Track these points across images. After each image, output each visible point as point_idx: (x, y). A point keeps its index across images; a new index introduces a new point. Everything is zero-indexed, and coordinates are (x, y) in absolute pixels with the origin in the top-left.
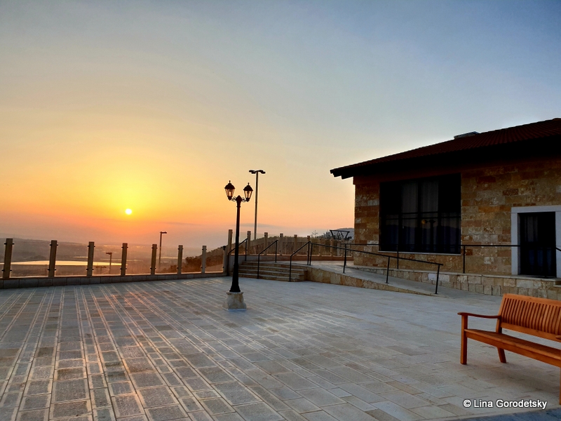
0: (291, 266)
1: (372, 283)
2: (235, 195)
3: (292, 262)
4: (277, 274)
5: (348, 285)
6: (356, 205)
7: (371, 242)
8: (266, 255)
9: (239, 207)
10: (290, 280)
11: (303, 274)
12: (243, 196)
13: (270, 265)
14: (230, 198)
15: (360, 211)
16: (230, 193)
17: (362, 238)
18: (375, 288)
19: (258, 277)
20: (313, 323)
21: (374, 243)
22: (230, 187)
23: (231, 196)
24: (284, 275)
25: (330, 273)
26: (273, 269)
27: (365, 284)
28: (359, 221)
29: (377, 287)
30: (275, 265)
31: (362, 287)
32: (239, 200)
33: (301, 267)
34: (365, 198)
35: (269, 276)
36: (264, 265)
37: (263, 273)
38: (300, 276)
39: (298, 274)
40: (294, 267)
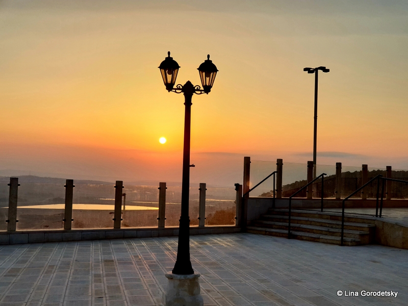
0: (343, 218)
3: (346, 211)
4: (321, 232)
8: (310, 199)
9: (188, 104)
10: (343, 243)
11: (366, 232)
13: (313, 216)
14: (169, 87)
16: (169, 77)
19: (290, 237)
22: (169, 66)
23: (172, 84)
24: (333, 234)
26: (316, 224)
30: (321, 216)
32: (188, 90)
33: (363, 220)
35: (307, 234)
36: (299, 215)
37: (299, 229)
38: (362, 236)
39: (358, 233)
40: (350, 219)
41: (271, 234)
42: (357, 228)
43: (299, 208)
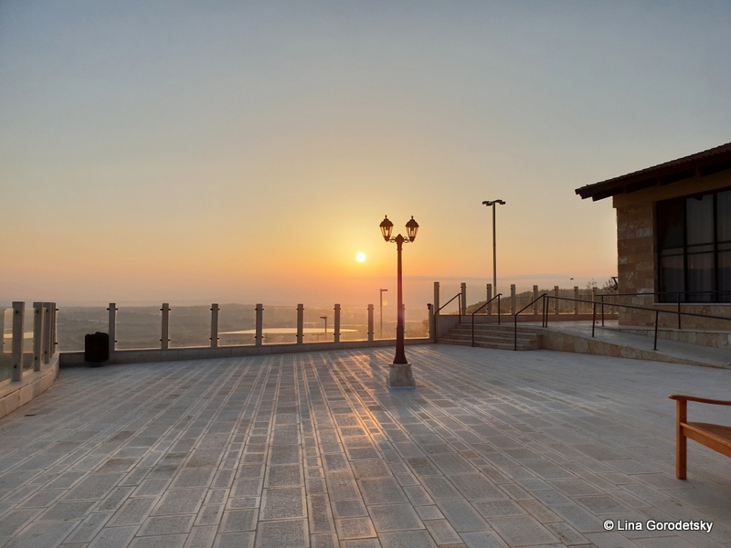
0: (516, 329)
1: (633, 350)
2: (394, 234)
4: (499, 341)
5: (599, 354)
6: (619, 237)
7: (642, 291)
9: (400, 249)
10: (516, 349)
11: (535, 339)
12: (405, 234)
13: (492, 328)
14: (387, 238)
15: (624, 247)
16: (387, 232)
17: (630, 285)
18: (637, 358)
19: (474, 345)
20: (493, 408)
21: (648, 291)
22: (386, 224)
23: (389, 236)
24: (508, 342)
25: (573, 337)
26: (494, 334)
27: (623, 352)
28: (623, 261)
29: (641, 357)
30: (498, 328)
31: (619, 356)
32: (400, 240)
33: (533, 330)
34: (631, 226)
35: (488, 343)
36: (481, 328)
37: (480, 339)
38: (531, 342)
39: (528, 340)
40: (522, 330)
41: (458, 344)
42: (528, 337)
43: (481, 323)
